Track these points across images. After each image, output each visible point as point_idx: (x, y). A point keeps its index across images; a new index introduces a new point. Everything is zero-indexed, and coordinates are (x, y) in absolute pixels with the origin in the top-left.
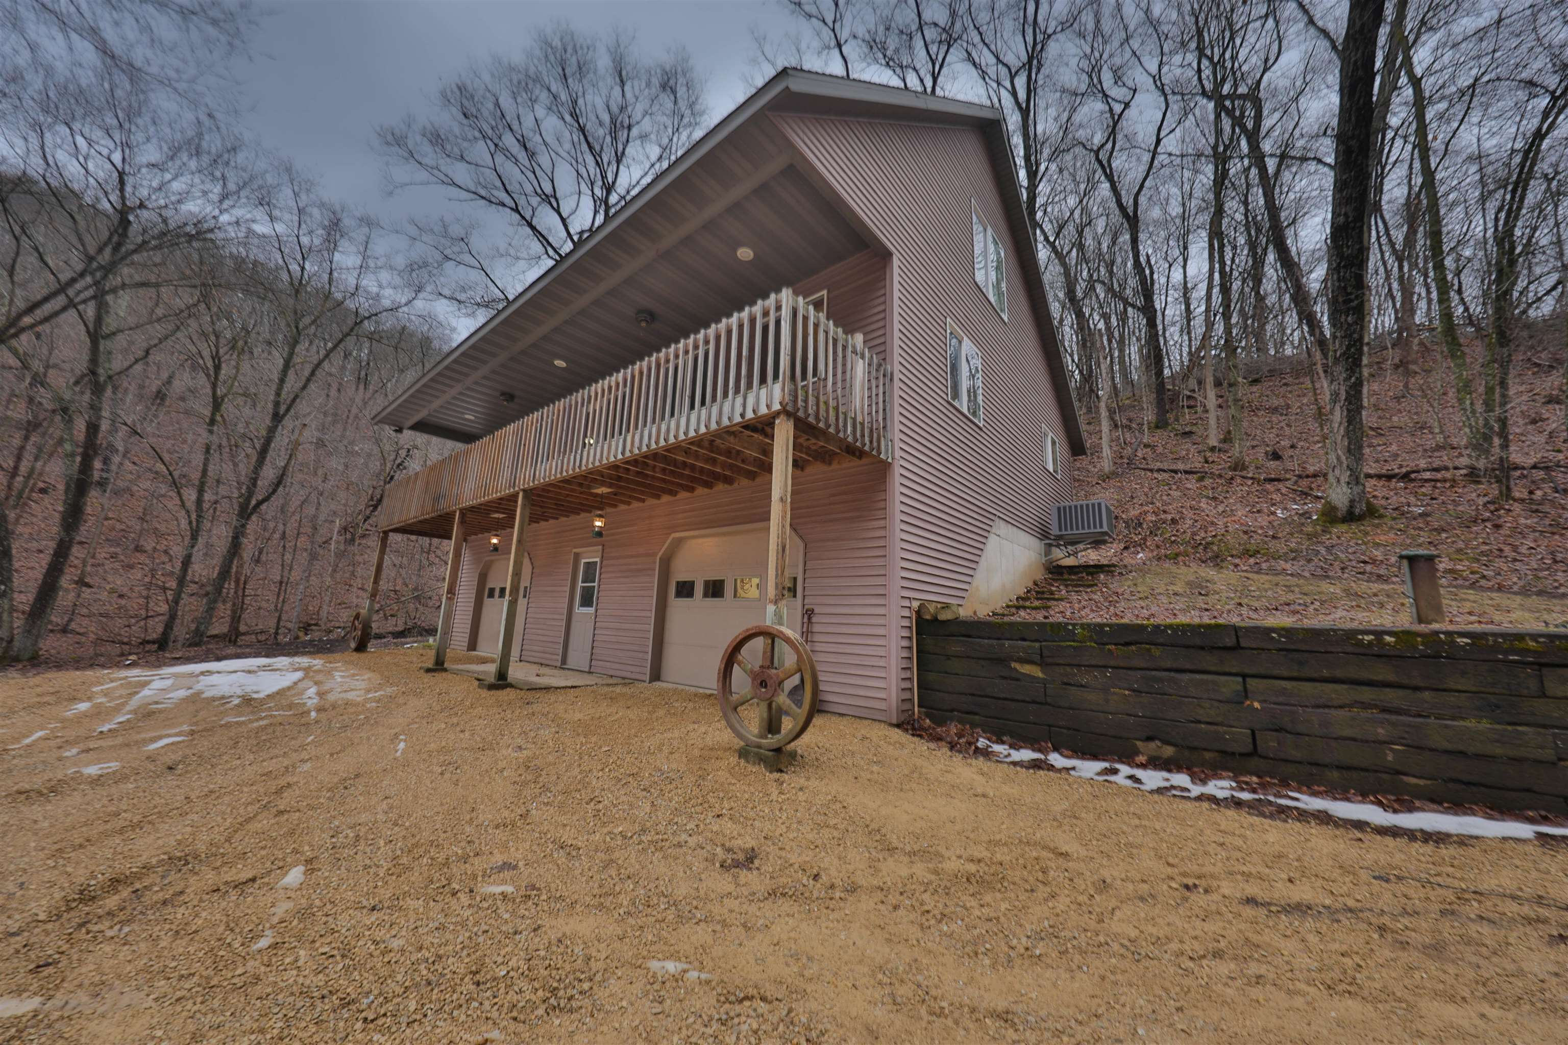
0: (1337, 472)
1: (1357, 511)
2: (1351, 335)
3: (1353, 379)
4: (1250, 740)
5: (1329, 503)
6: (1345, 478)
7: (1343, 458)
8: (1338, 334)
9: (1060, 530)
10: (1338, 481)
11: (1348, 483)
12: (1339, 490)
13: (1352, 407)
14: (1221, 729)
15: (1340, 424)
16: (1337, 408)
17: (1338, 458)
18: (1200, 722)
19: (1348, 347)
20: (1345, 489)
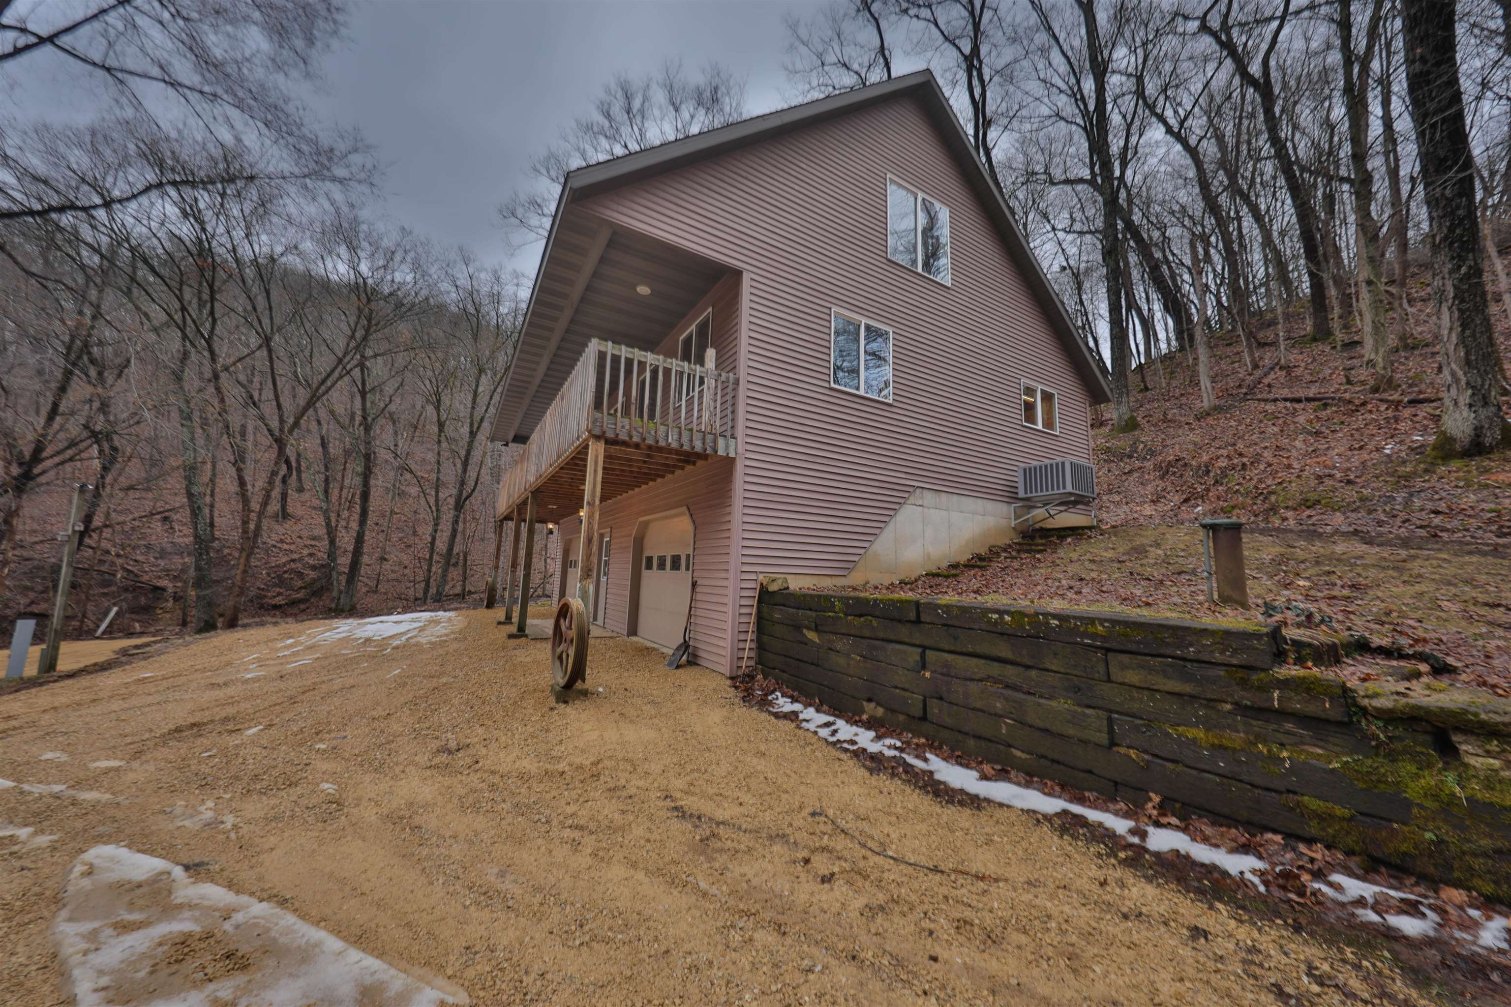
0: (1454, 391)
1: (1487, 441)
2: (1453, 212)
3: (1464, 270)
4: (921, 706)
5: (1444, 433)
6: (1465, 397)
7: (1460, 373)
8: (1435, 214)
9: (1026, 493)
10: (1456, 403)
11: (1470, 406)
12: (1457, 415)
13: (1464, 306)
14: (907, 694)
15: (1451, 329)
16: (1445, 309)
17: (1453, 374)
18: (896, 687)
19: (1451, 229)
20: (1465, 414)
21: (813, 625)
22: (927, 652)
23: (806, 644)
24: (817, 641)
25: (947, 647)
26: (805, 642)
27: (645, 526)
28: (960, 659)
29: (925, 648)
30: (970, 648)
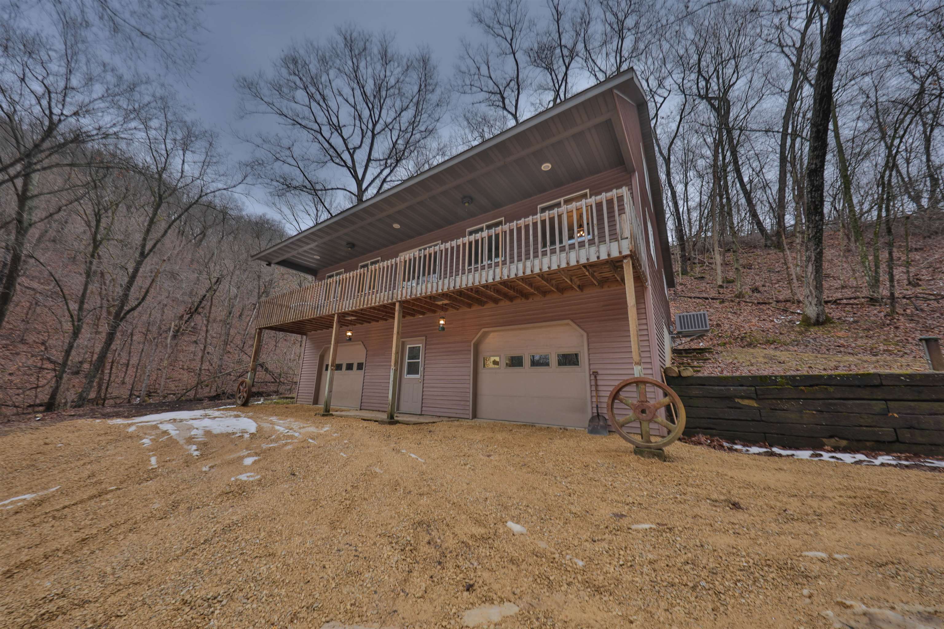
0: (810, 299)
1: (821, 320)
2: (817, 227)
3: (818, 250)
4: (894, 434)
5: (806, 315)
6: (814, 301)
7: (813, 291)
8: (811, 226)
9: (682, 328)
10: (811, 304)
11: (816, 305)
12: (811, 309)
13: (817, 264)
14: (876, 429)
15: (812, 273)
16: (810, 265)
17: (811, 291)
18: (861, 426)
19: (816, 233)
20: (814, 308)
21: (754, 396)
22: (889, 402)
23: (740, 408)
24: (756, 405)
25: (910, 398)
26: (741, 407)
27: (485, 335)
28: (924, 405)
29: (886, 400)
30: (934, 397)
